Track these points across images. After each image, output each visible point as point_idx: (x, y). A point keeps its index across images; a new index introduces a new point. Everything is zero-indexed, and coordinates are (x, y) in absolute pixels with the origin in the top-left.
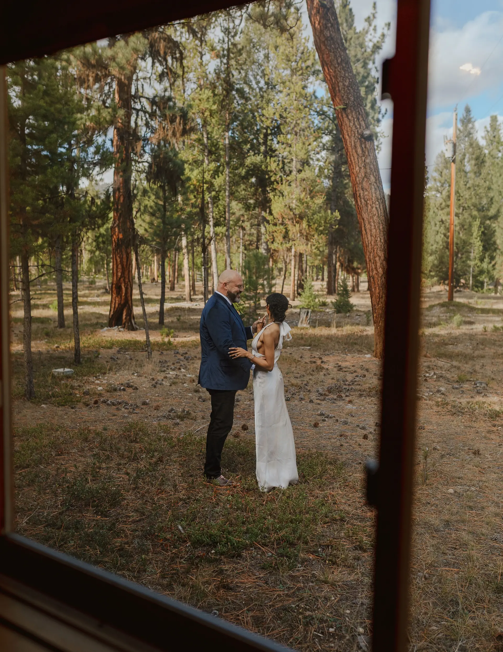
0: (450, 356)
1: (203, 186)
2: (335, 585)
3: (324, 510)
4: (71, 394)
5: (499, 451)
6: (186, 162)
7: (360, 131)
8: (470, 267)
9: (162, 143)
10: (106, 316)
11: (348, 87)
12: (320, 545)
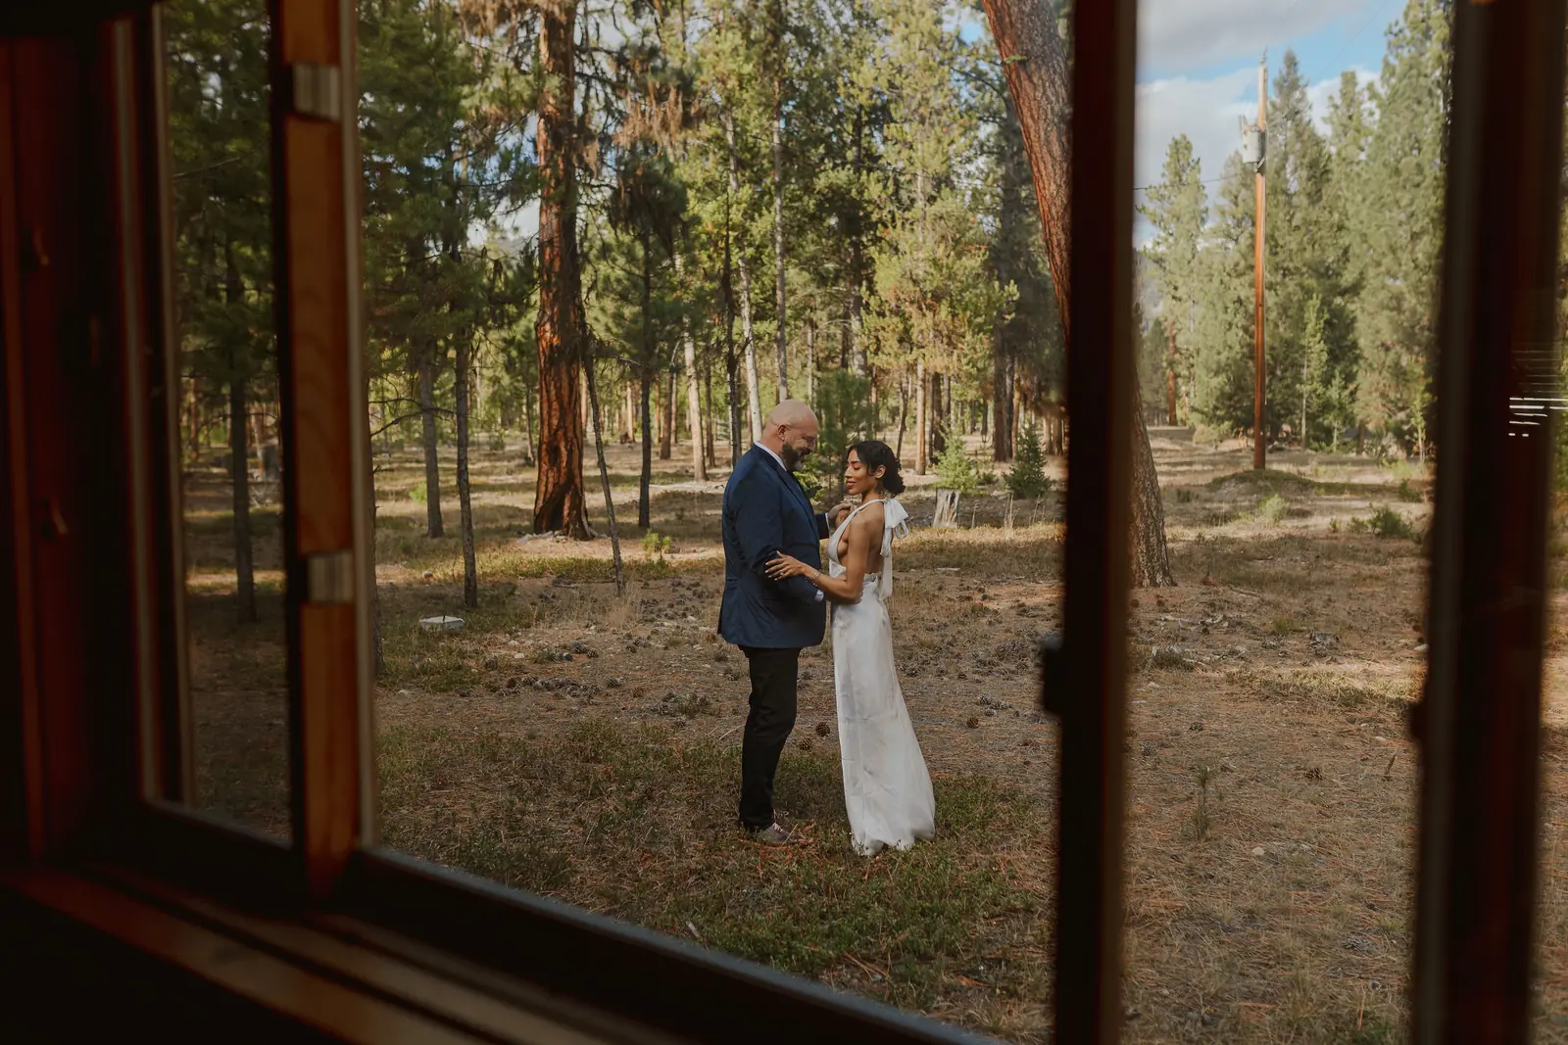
0: (1259, 583)
1: (728, 236)
2: (1014, 1036)
3: (991, 890)
4: (460, 668)
5: (1363, 771)
6: (691, 186)
7: (1056, 109)
8: (1301, 396)
9: (640, 147)
10: (527, 512)
11: (1029, 15)
12: (983, 959)
